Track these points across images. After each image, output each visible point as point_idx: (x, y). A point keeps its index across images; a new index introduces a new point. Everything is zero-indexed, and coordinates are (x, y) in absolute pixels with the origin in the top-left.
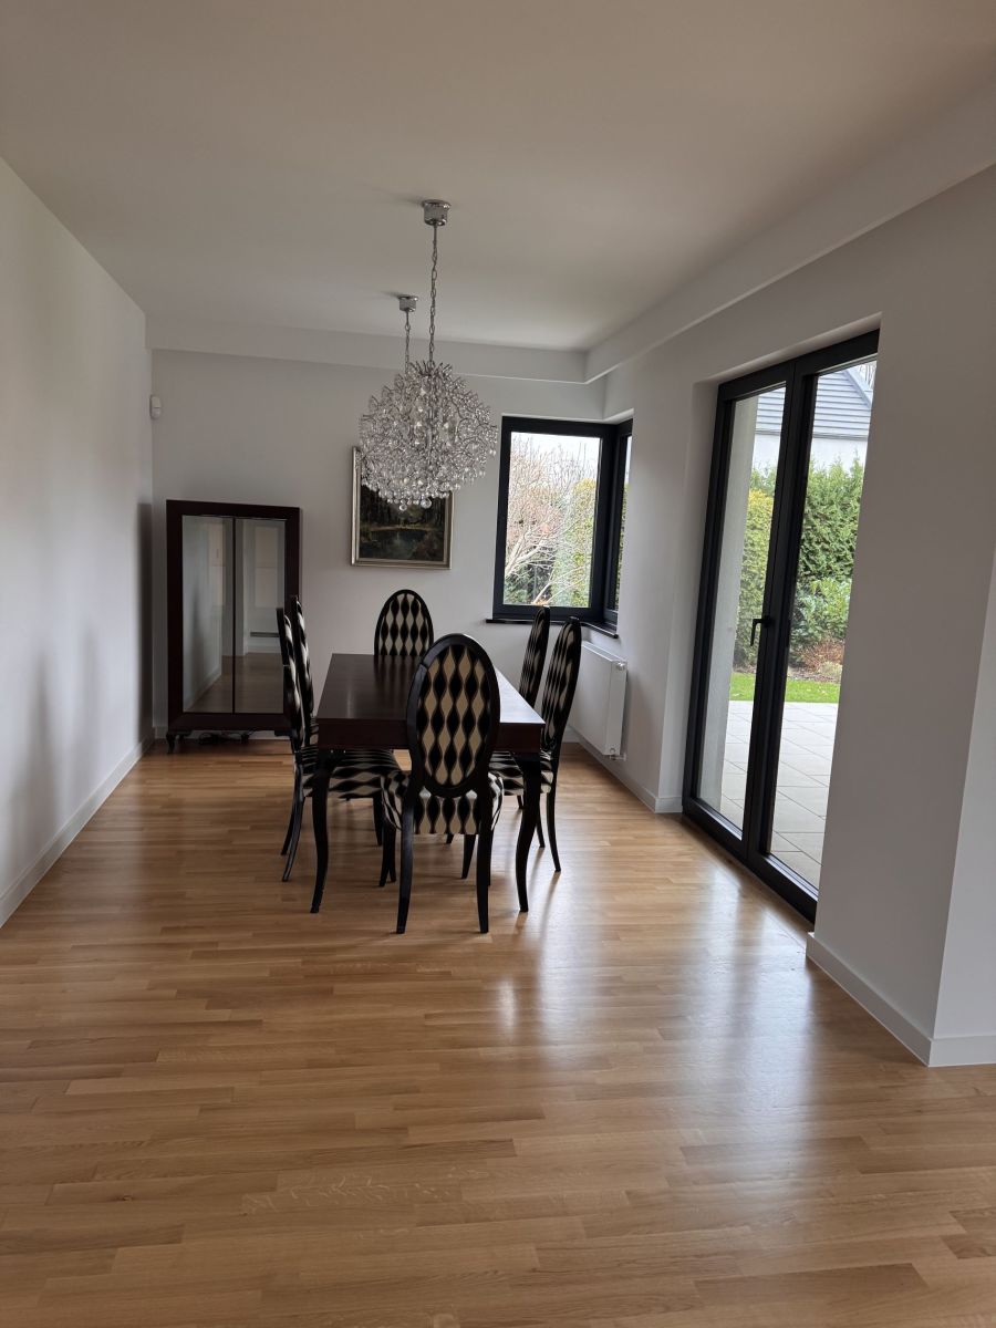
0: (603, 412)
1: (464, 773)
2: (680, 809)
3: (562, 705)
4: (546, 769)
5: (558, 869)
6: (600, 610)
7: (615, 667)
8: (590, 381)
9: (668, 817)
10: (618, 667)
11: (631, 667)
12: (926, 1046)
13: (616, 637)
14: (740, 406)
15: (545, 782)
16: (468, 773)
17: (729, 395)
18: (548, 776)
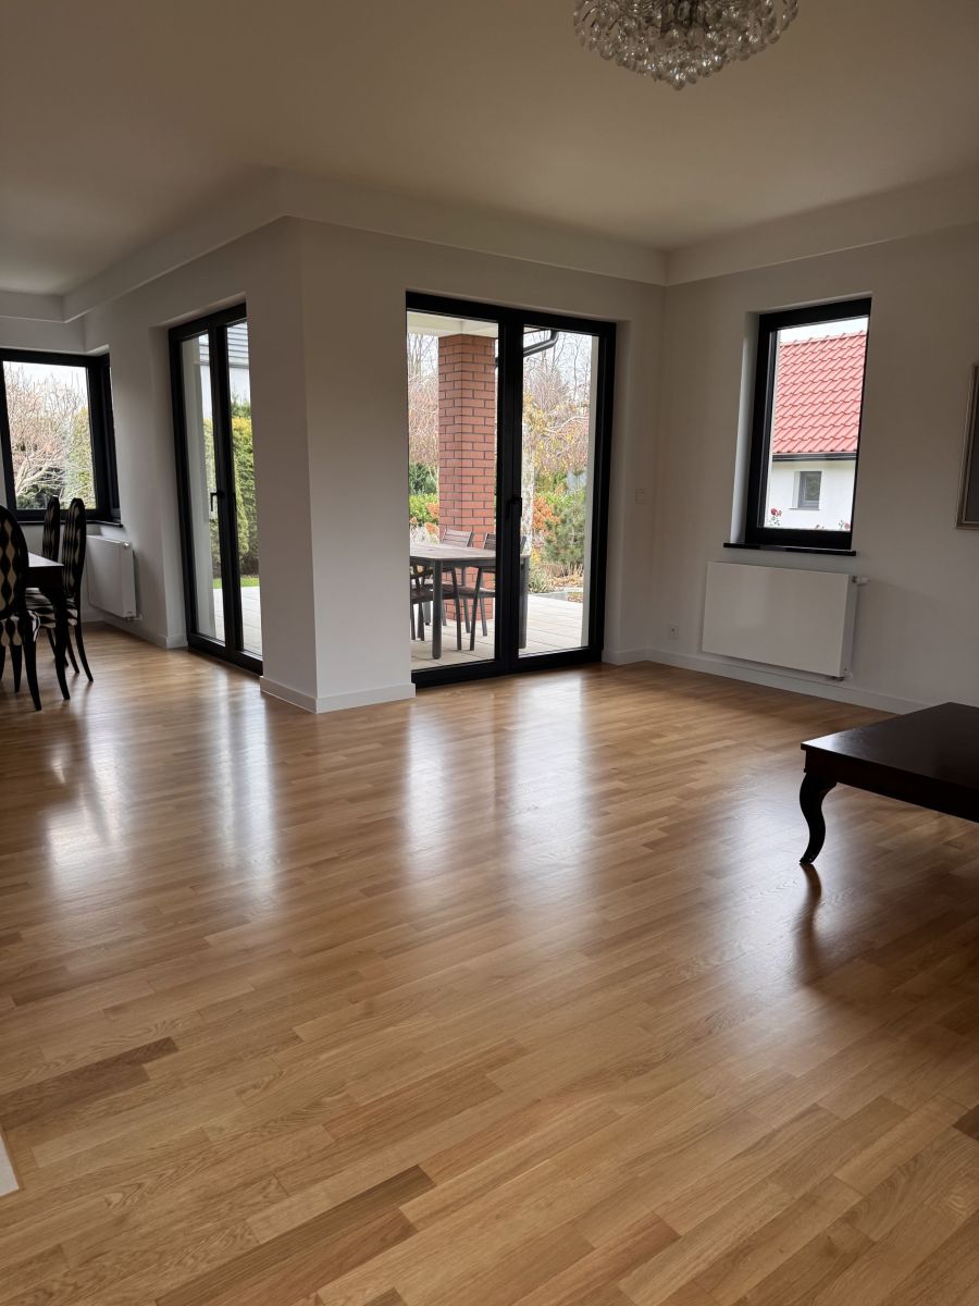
0: (84, 345)
1: (7, 602)
2: (186, 644)
3: (77, 561)
4: (71, 607)
5: (91, 679)
6: (107, 510)
7: (122, 547)
8: (69, 321)
9: (178, 650)
10: (125, 547)
11: (135, 546)
12: (313, 703)
13: (121, 526)
14: (185, 345)
15: (72, 617)
16: (11, 601)
17: (177, 337)
18: (74, 612)
